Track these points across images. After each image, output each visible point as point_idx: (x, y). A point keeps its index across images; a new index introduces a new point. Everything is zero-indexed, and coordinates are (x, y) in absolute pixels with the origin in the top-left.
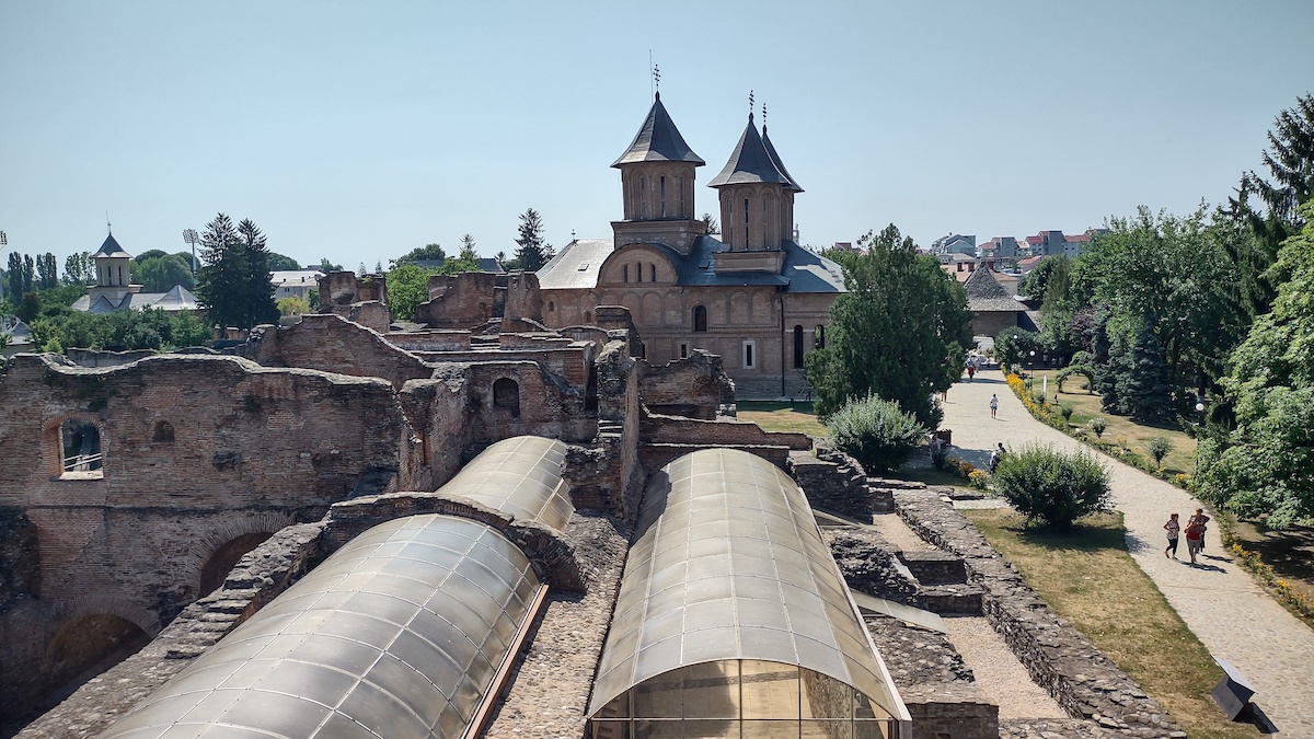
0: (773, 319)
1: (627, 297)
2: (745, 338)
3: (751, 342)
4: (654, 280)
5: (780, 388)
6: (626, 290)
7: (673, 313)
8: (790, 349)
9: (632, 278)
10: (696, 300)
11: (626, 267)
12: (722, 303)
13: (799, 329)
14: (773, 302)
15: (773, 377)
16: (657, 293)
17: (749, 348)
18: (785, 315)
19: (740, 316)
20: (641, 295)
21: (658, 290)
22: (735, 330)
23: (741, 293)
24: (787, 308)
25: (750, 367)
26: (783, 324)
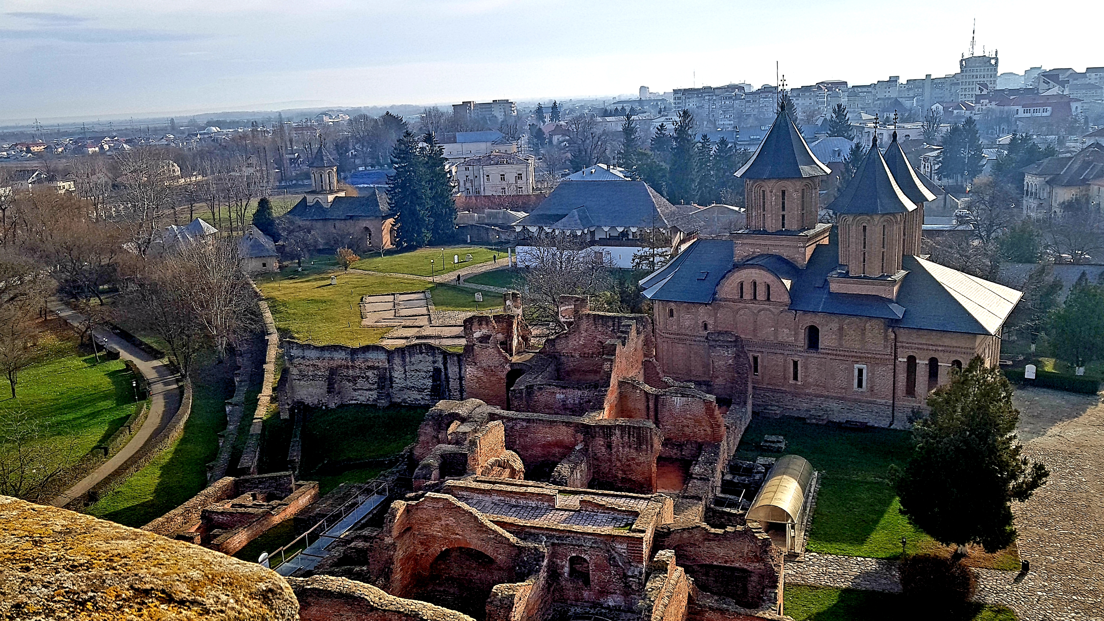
0: (885, 347)
1: (742, 312)
2: (857, 363)
3: (863, 366)
4: (768, 299)
5: (890, 413)
6: (741, 305)
7: (786, 331)
8: (902, 377)
9: (747, 296)
10: (809, 320)
11: (741, 284)
12: (835, 326)
13: (912, 360)
14: (886, 331)
15: (883, 401)
16: (770, 311)
17: (860, 371)
18: (898, 344)
19: (852, 341)
20: (755, 311)
21: (771, 307)
22: (846, 353)
23: (854, 319)
24: (900, 339)
25: (860, 390)
26: (895, 353)
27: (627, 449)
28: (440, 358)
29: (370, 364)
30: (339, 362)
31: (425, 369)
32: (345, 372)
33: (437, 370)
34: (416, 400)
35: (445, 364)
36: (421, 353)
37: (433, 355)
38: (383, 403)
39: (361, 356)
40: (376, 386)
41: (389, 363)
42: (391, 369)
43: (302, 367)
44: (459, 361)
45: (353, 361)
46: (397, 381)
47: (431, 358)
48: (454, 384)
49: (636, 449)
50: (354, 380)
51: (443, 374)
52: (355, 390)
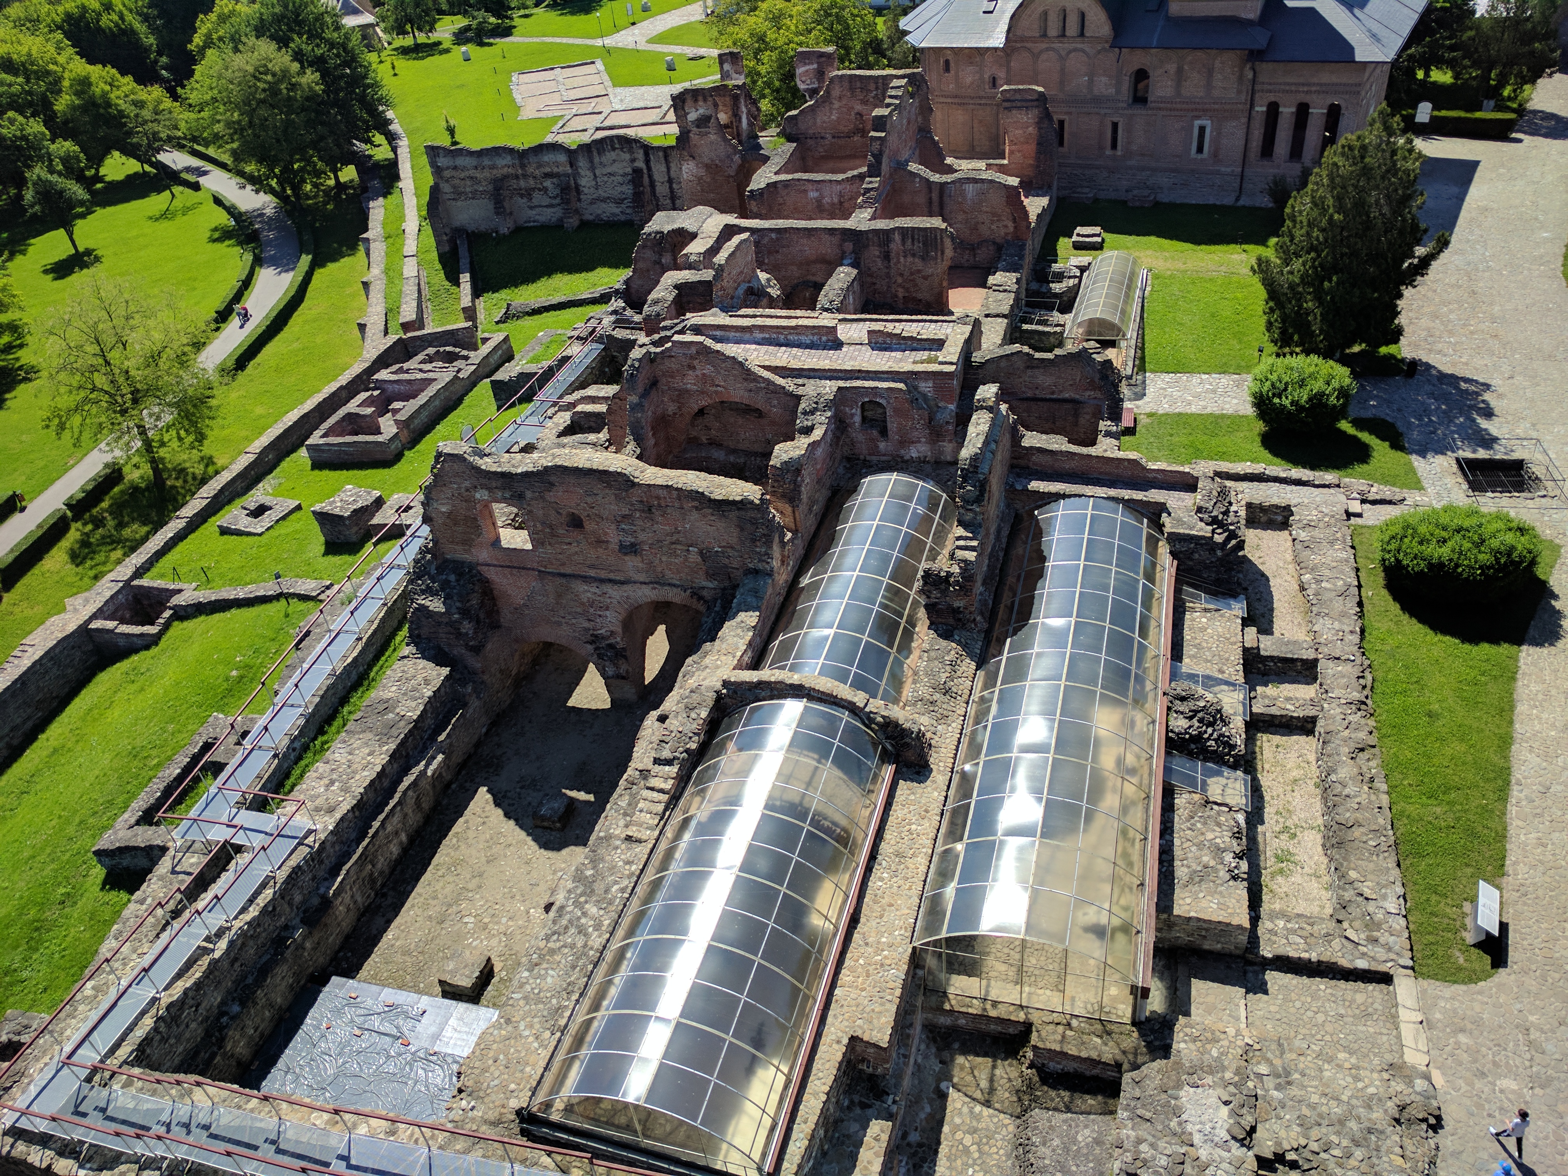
0: (1239, 92)
1: (1044, 56)
2: (1198, 117)
3: (1207, 123)
4: (1082, 34)
5: (1236, 185)
6: (1044, 46)
7: (1104, 79)
8: (1257, 134)
9: (1053, 32)
10: (1136, 60)
11: (1045, 13)
12: (1172, 68)
13: (1273, 110)
14: (1242, 70)
15: (1229, 170)
16: (1083, 51)
17: (1202, 129)
18: (1257, 87)
19: (1194, 87)
20: (1063, 53)
21: (1086, 47)
22: (1185, 106)
23: (1199, 53)
24: (1261, 78)
25: (1200, 156)
26: (1252, 100)
27: (910, 259)
28: (640, 155)
29: (548, 170)
30: (505, 171)
31: (621, 172)
32: (514, 183)
33: (637, 171)
34: (613, 214)
35: (647, 161)
36: (614, 149)
37: (631, 151)
38: (573, 222)
39: (532, 159)
40: (558, 201)
41: (571, 166)
42: (576, 175)
43: (457, 182)
44: (666, 157)
45: (523, 166)
46: (586, 190)
47: (627, 156)
48: (662, 189)
49: (923, 259)
50: (528, 194)
51: (646, 176)
52: (531, 208)
